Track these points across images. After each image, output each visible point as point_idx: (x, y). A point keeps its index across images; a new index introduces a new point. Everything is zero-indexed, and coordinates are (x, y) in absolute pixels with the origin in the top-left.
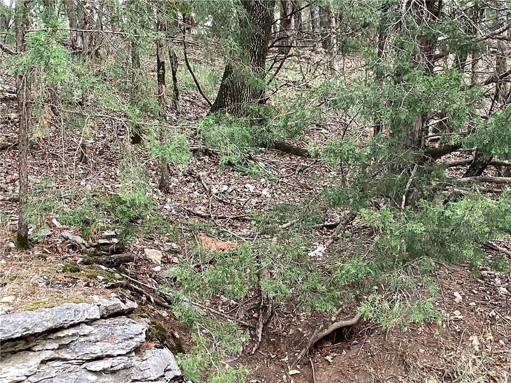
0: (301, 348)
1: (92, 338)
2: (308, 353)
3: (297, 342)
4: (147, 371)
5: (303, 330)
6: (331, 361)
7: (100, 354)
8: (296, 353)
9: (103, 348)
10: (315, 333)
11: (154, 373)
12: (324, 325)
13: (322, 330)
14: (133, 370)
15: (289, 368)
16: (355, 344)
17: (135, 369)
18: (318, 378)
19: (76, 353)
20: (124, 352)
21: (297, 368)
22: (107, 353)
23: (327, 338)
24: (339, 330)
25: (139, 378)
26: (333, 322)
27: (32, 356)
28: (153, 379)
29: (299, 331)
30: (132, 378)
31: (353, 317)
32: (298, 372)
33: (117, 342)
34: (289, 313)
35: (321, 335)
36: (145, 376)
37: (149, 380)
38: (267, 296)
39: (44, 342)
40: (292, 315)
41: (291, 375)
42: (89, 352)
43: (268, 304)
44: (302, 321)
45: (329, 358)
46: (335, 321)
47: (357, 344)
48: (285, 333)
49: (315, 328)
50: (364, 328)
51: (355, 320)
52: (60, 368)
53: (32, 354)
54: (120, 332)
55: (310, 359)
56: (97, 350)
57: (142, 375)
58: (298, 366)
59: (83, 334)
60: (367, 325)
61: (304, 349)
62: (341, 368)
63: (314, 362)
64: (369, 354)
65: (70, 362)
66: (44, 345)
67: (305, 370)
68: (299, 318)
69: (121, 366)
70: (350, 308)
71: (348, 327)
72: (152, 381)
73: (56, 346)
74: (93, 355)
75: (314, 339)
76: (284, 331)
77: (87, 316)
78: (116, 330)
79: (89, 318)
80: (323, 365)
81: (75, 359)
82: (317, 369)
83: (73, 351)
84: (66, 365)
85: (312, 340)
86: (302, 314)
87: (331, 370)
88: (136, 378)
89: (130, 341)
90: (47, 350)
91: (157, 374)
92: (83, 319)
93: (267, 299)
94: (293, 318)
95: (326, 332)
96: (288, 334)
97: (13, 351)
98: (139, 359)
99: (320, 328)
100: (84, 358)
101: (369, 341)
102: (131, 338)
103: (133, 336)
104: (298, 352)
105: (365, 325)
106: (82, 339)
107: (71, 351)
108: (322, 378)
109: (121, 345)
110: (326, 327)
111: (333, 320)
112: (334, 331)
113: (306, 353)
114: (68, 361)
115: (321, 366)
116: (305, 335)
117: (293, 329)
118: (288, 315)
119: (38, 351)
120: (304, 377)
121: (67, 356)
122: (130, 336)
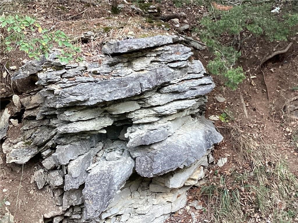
0: (257, 65)
1: (170, 52)
2: (260, 68)
3: (255, 62)
4: (195, 69)
5: (258, 56)
6: (273, 71)
7: (175, 60)
8: (254, 67)
9: (176, 57)
10: (264, 57)
11: (198, 70)
12: (269, 53)
13: (268, 56)
14: (188, 68)
15: (251, 75)
16: (285, 63)
17: (189, 67)
18: (267, 80)
19: (164, 59)
20: (185, 59)
21: (255, 75)
22: (178, 59)
23: (270, 60)
24: (277, 56)
25: (191, 72)
26: (274, 52)
27: (146, 59)
28: (198, 72)
29: (255, 56)
30: (188, 72)
31: (285, 49)
32: (256, 77)
33: (181, 54)
34: (250, 48)
35: (267, 58)
36: (194, 71)
37: (196, 73)
38: (238, 39)
39: (150, 53)
40: (251, 49)
41: (252, 79)
42: (170, 58)
43: (238, 43)
44: (257, 51)
45: (272, 70)
46: (275, 51)
47: (287, 63)
48: (248, 58)
49: (264, 55)
50: (290, 55)
51: (286, 50)
52: (158, 65)
53: (145, 58)
54: (181, 50)
55: (262, 71)
56: (174, 57)
57: (193, 70)
58: (255, 74)
59: (166, 50)
60: (292, 53)
61: (259, 66)
62: (279, 74)
63: (264, 72)
64: (294, 67)
65: (161, 63)
66: (150, 54)
67: (259, 76)
68: (255, 50)
69: (184, 65)
70: (283, 44)
71: (282, 54)
72: (197, 73)
73: (155, 55)
74: (172, 60)
75: (264, 60)
76: (247, 57)
77: (167, 42)
78: (179, 49)
79: (168, 42)
80: (269, 73)
81: (164, 62)
82: (266, 75)
83: (162, 58)
84: (160, 64)
85: (262, 61)
86: (256, 48)
87: (273, 76)
88: (189, 72)
89: (187, 54)
90: (152, 56)
91: (199, 70)
92: (166, 43)
93: (238, 40)
94: (252, 50)
95: (270, 57)
96: (249, 58)
97: (137, 57)
98: (191, 63)
99: (267, 55)
100: (168, 61)
101: (294, 61)
102: (187, 53)
103: (188, 52)
104: (255, 67)
105: (291, 53)
106: (166, 53)
107: (161, 58)
108: (269, 79)
109: (183, 56)
110: (270, 54)
111: (274, 50)
112: (274, 57)
113: (259, 68)
114: (161, 62)
115: (268, 73)
116: (259, 58)
117: (252, 56)
118: (249, 49)
119: (149, 57)
120: (259, 79)
121: (160, 60)
122: (187, 52)
